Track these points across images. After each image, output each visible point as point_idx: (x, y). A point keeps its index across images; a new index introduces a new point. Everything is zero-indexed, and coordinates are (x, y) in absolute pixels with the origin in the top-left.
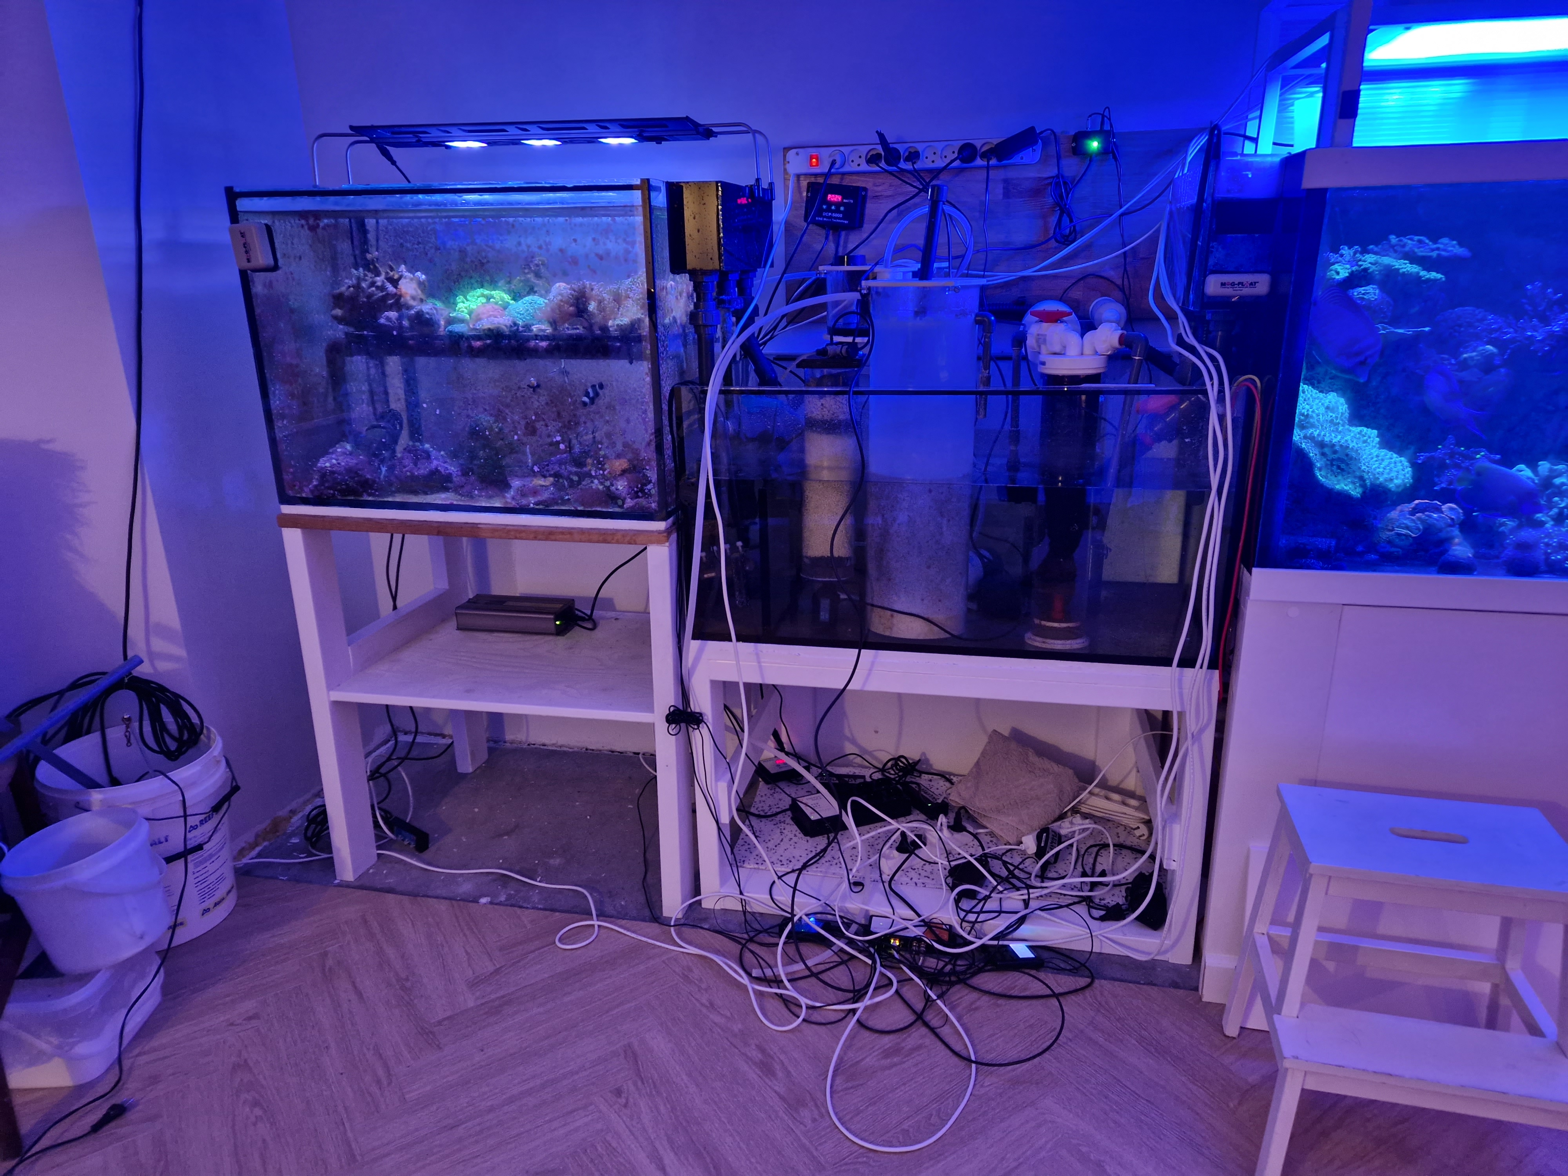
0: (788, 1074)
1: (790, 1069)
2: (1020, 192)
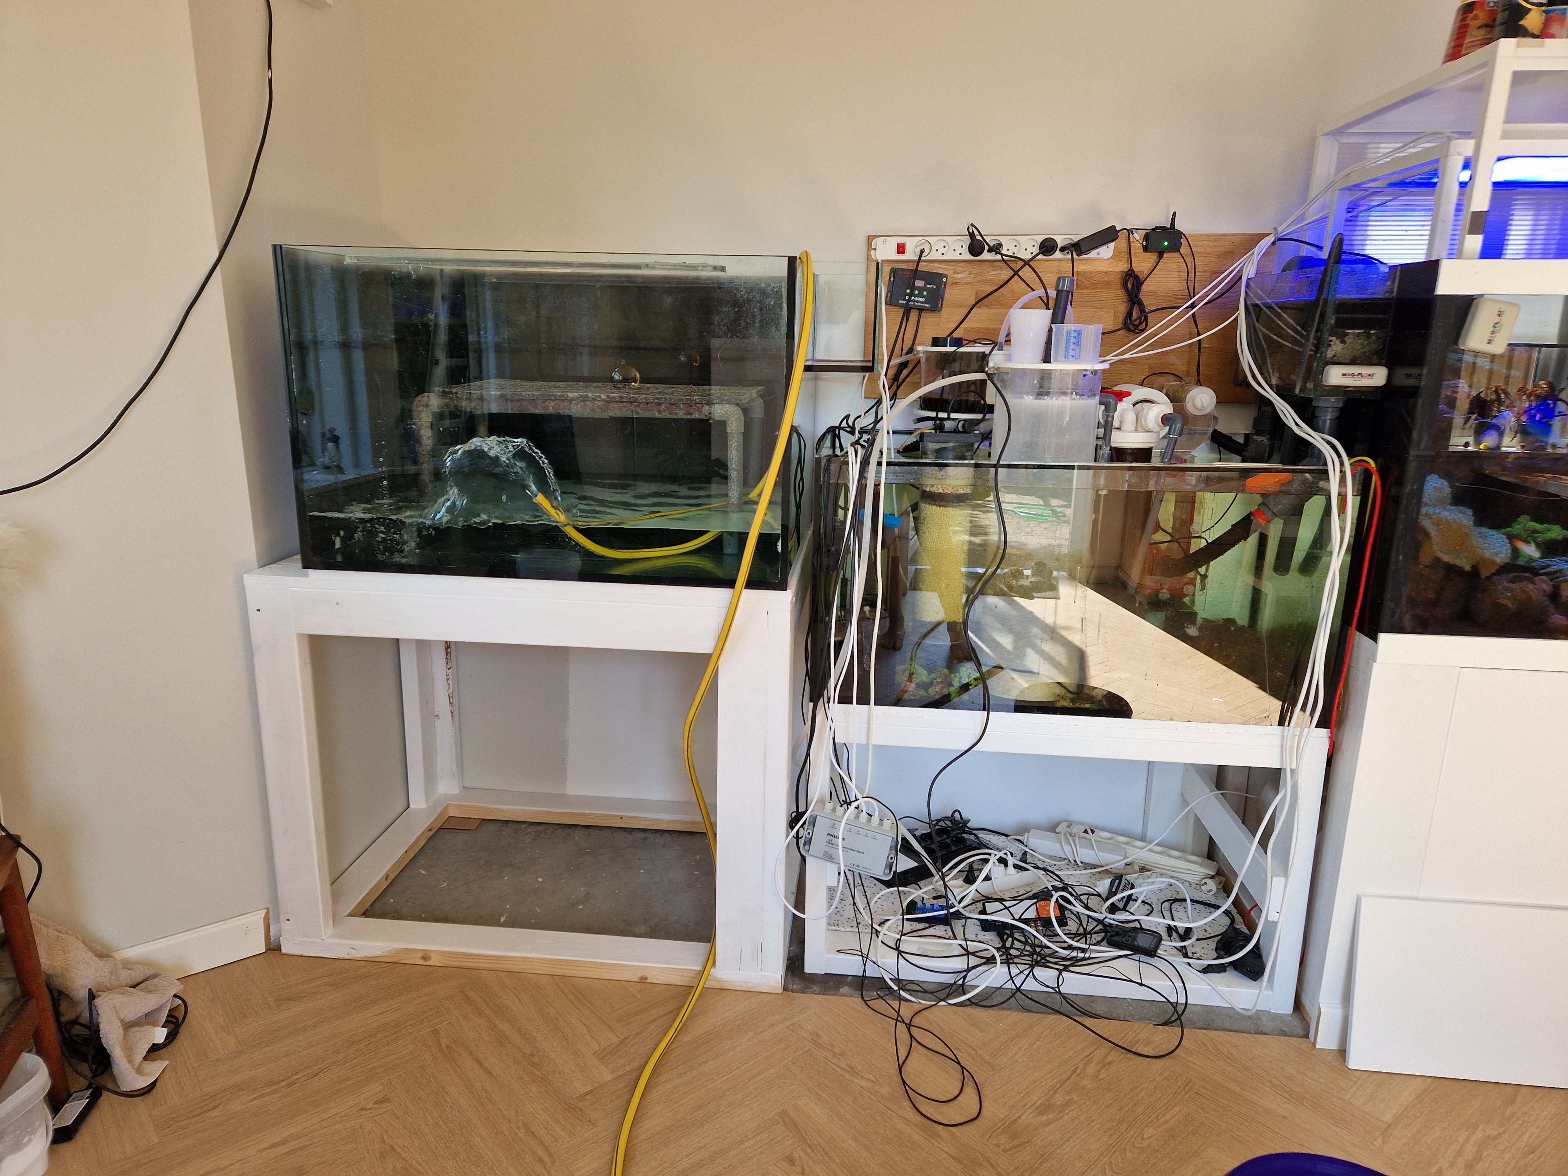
2: (1093, 284)
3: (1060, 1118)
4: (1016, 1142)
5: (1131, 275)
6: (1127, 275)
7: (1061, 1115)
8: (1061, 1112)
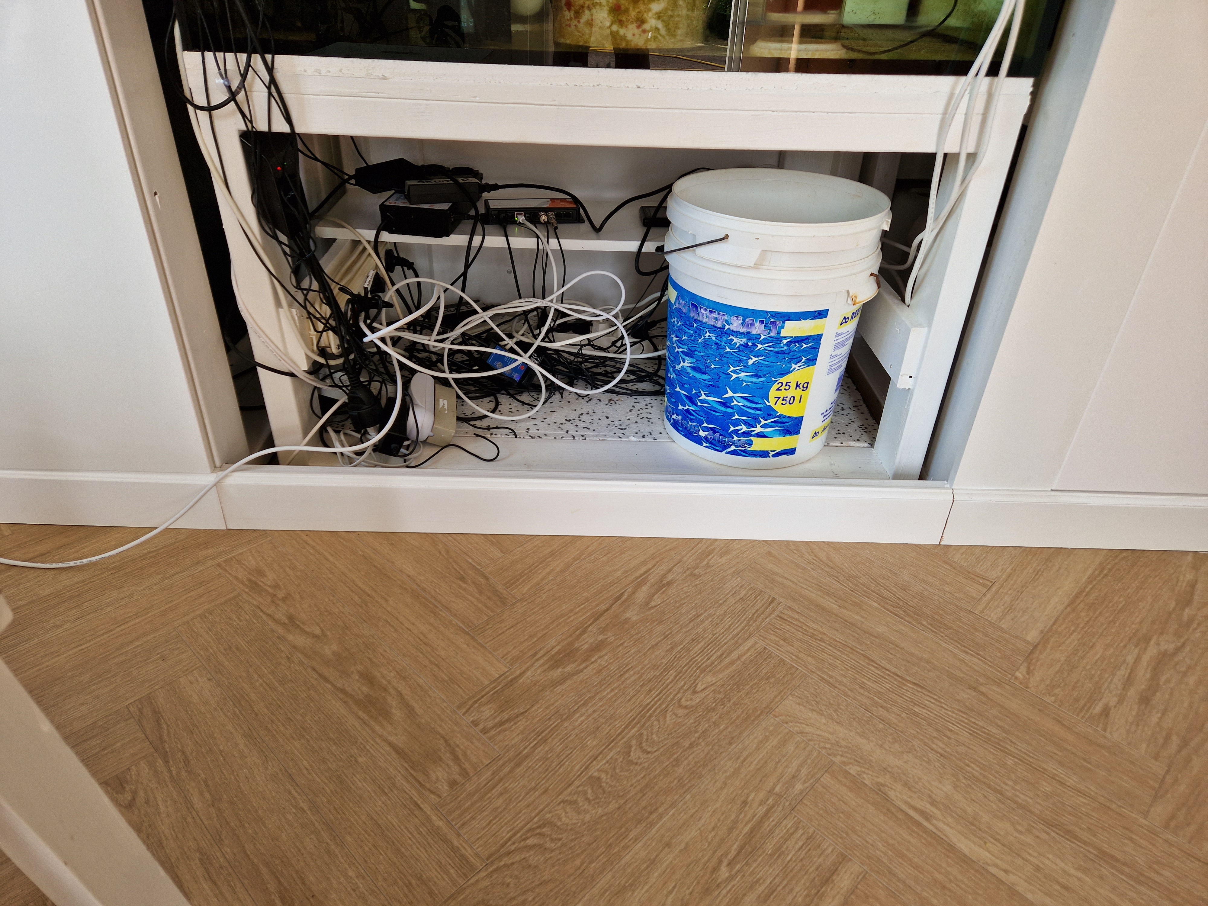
0: (411, 713)
1: (413, 703)
3: (582, 671)
4: (505, 716)
7: (584, 665)
8: (584, 661)
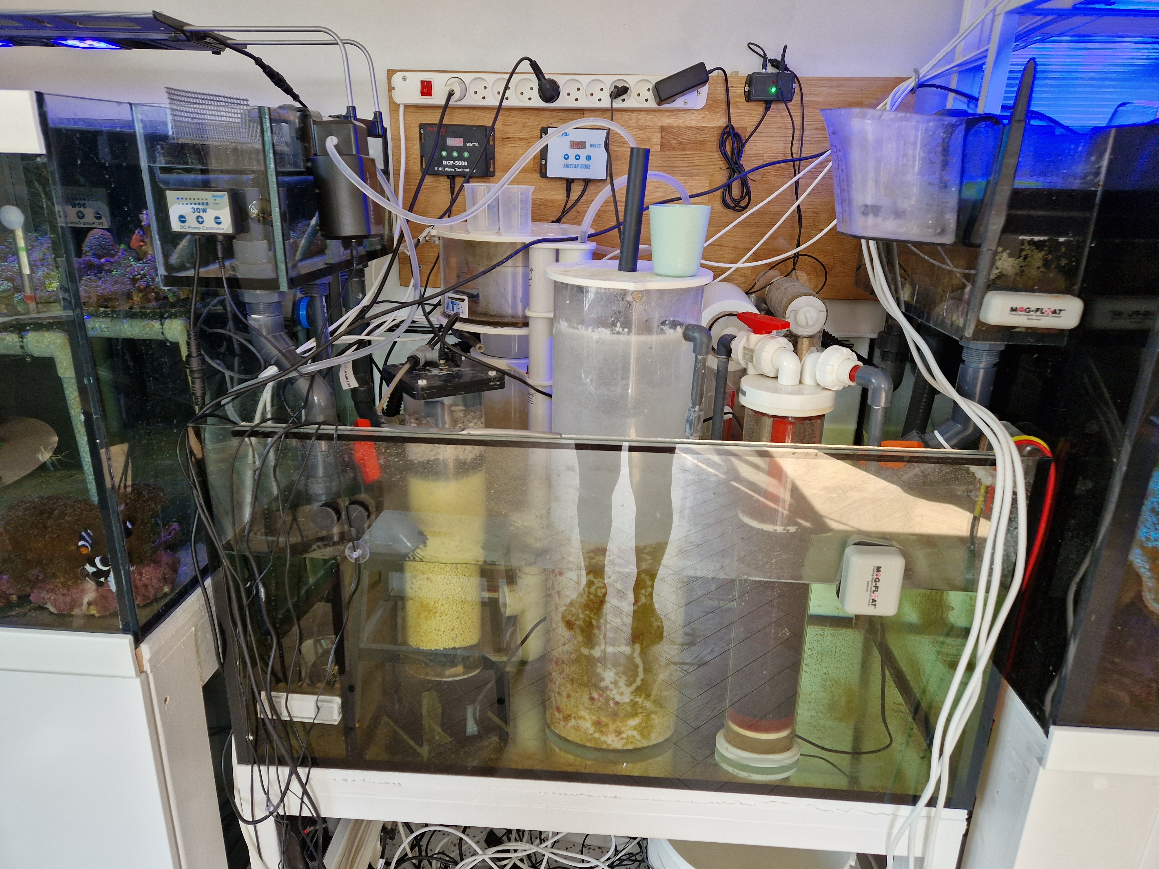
2: (681, 143)
5: (729, 133)
6: (723, 134)
